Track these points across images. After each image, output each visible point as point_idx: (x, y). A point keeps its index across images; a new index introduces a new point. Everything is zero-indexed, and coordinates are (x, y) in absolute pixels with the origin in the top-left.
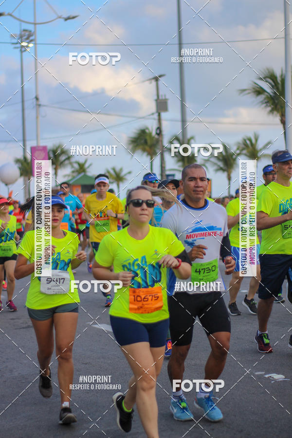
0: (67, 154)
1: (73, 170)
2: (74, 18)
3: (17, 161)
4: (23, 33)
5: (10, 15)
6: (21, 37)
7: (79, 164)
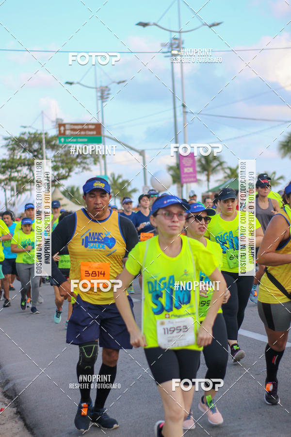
0: (219, 161)
1: (226, 175)
2: (218, 24)
3: (170, 168)
4: (173, 42)
5: (155, 24)
6: (171, 45)
7: (230, 169)
